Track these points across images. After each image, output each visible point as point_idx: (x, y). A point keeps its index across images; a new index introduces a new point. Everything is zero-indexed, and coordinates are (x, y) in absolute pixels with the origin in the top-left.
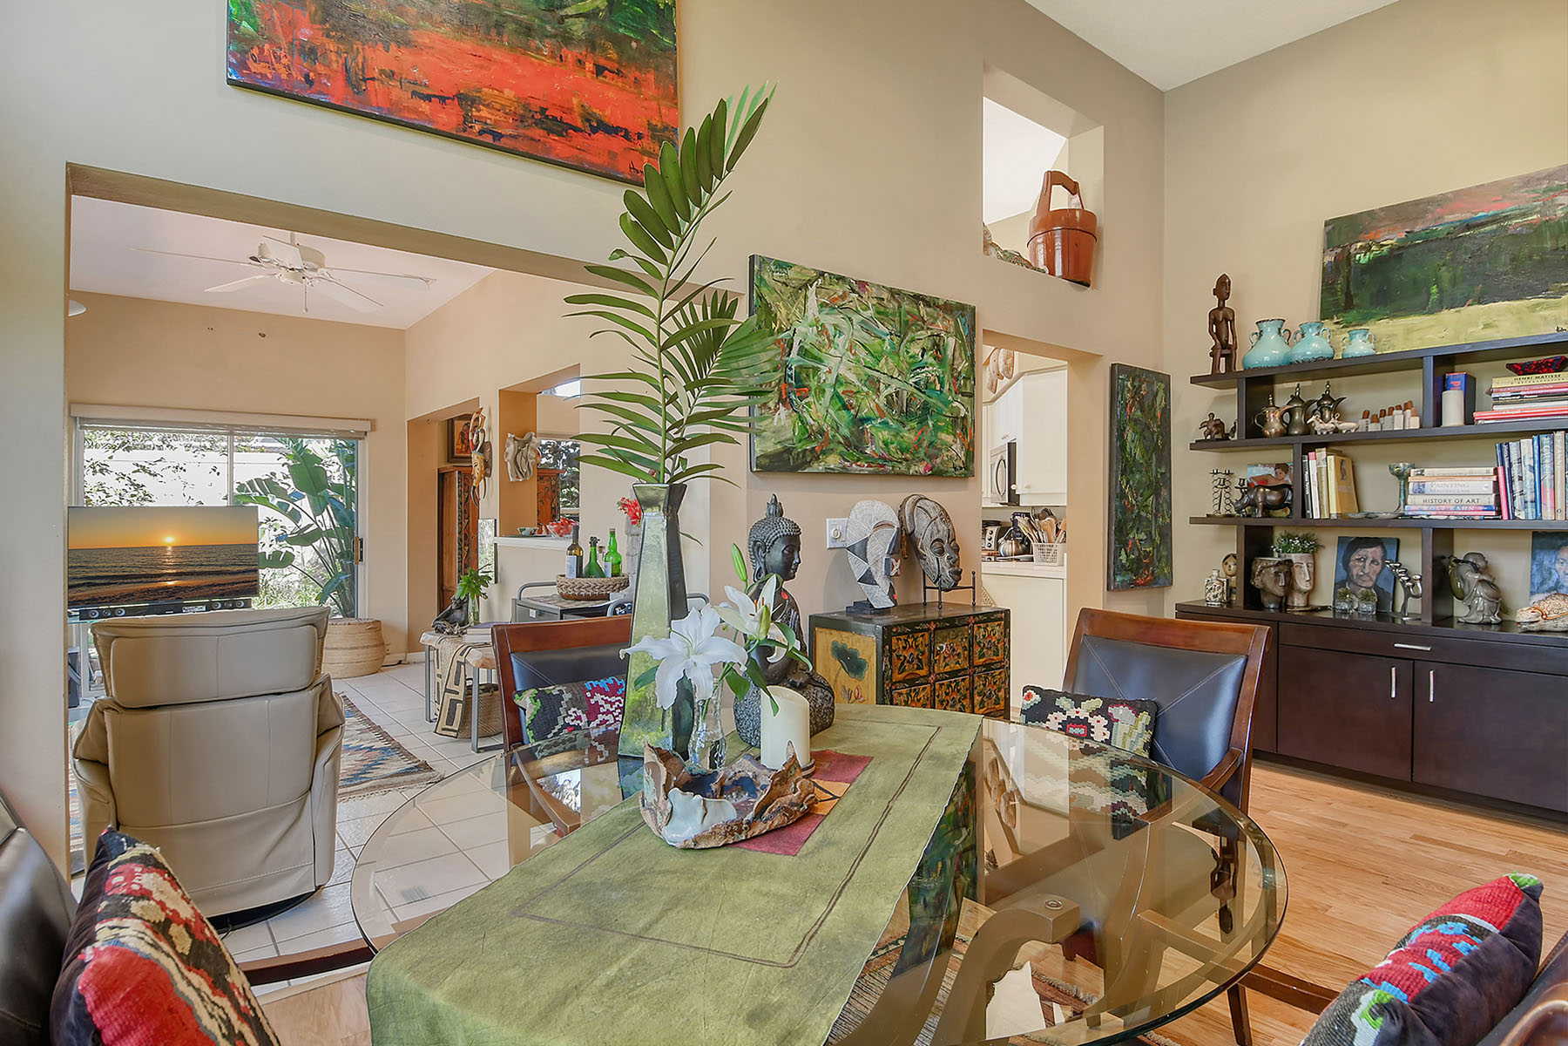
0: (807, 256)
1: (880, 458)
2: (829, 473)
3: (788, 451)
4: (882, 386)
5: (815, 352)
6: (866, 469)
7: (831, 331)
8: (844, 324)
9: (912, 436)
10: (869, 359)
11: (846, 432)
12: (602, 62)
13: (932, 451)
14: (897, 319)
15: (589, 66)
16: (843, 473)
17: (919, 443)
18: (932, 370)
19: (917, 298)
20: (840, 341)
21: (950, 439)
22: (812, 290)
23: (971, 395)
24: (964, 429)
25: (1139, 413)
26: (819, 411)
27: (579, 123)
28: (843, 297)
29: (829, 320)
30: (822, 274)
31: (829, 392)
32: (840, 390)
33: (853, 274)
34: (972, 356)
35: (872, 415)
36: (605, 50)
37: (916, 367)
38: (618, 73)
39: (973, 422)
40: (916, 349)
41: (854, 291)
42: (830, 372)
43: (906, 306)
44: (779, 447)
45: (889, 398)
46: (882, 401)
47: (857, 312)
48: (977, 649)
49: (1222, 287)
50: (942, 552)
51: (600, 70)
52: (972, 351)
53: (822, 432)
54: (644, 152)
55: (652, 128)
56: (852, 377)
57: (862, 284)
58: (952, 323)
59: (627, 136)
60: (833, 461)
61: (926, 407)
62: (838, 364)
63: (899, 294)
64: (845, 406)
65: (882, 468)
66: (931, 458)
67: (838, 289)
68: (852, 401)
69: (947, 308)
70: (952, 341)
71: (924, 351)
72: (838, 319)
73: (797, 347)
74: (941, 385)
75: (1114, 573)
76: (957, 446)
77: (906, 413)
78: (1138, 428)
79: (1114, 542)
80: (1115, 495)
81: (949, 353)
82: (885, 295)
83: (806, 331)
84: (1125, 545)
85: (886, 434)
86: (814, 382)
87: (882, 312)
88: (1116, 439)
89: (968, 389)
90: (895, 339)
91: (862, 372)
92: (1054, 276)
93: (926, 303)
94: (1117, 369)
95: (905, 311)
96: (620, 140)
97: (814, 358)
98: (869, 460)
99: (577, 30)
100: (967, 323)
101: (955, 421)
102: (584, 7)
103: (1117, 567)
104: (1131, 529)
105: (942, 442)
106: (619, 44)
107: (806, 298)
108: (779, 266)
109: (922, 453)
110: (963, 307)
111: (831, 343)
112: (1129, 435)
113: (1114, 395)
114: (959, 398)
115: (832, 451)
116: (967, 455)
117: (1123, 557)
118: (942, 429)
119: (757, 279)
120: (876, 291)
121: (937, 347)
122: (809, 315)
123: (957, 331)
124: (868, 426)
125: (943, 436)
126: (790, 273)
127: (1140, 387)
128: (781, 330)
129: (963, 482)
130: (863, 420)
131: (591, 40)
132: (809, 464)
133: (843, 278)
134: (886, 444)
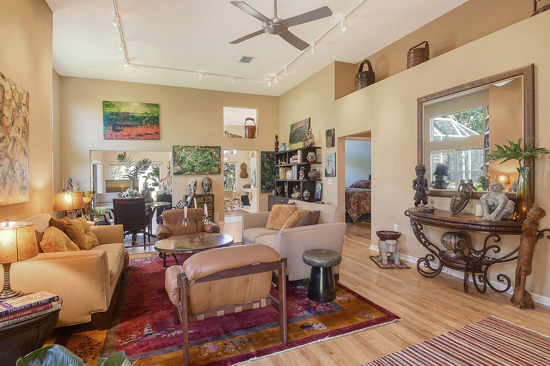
0: (182, 144)
2: (187, 174)
3: (179, 172)
4: (198, 161)
5: (184, 157)
6: (195, 174)
7: (188, 154)
8: (190, 153)
9: (205, 168)
10: (195, 157)
11: (191, 168)
12: (148, 126)
13: (210, 170)
14: (202, 151)
15: (146, 127)
16: (190, 174)
17: (207, 169)
18: (210, 157)
19: (206, 147)
21: (215, 168)
22: (184, 149)
23: (220, 161)
24: (218, 166)
25: (269, 160)
26: (185, 166)
27: (144, 134)
28: (190, 149)
29: (187, 153)
30: (186, 146)
31: (187, 163)
32: (189, 163)
33: (192, 145)
34: (220, 154)
35: (196, 165)
36: (148, 124)
37: (206, 157)
38: (150, 127)
39: (220, 165)
40: (206, 155)
41: (192, 148)
42: (187, 160)
43: (203, 148)
44: (177, 171)
45: (200, 163)
46: (198, 163)
47: (193, 151)
48: (206, 200)
49: (277, 137)
50: (207, 186)
51: (147, 127)
52: (220, 153)
53: (186, 169)
54: (154, 136)
55: (155, 132)
56: (192, 160)
57: (194, 147)
58: (215, 150)
59: (151, 134)
60: (188, 173)
61: (208, 164)
62: (189, 159)
63: (202, 147)
64: (190, 165)
65: (199, 173)
66: (210, 171)
67: (189, 148)
68: (192, 164)
69: (213, 147)
70: (214, 153)
71: (208, 155)
72: (189, 152)
73: (180, 157)
74: (212, 160)
75: (261, 190)
76: (216, 169)
77: (204, 165)
78: (269, 163)
79: (261, 184)
80: (261, 175)
81: (214, 155)
82: (199, 147)
83: (182, 155)
84: (265, 184)
85: (199, 168)
86: (184, 162)
87: (198, 150)
88: (261, 165)
89: (219, 160)
90: (201, 154)
91: (194, 159)
92: (246, 137)
93: (208, 147)
94: (262, 152)
95: (204, 149)
96: (150, 135)
97: (184, 158)
98: (196, 172)
99: (144, 123)
100: (218, 149)
101: (216, 165)
102: (145, 120)
103: (262, 188)
104: (267, 181)
105: (213, 169)
106: (150, 123)
107: (182, 150)
108: (177, 146)
109: (208, 170)
110: (217, 147)
111: (187, 156)
112: (266, 164)
113: (261, 157)
114: (217, 161)
115: (188, 171)
116: (219, 170)
117: (264, 187)
118: (212, 167)
119: (174, 149)
120: (197, 147)
121: (211, 154)
122: (183, 152)
123: (216, 151)
124: (195, 167)
125: (213, 168)
126: (179, 147)
127: (269, 155)
128: (178, 155)
129: (218, 175)
130: (194, 166)
131: (146, 124)
132: (183, 173)
133: (190, 146)
134: (199, 170)
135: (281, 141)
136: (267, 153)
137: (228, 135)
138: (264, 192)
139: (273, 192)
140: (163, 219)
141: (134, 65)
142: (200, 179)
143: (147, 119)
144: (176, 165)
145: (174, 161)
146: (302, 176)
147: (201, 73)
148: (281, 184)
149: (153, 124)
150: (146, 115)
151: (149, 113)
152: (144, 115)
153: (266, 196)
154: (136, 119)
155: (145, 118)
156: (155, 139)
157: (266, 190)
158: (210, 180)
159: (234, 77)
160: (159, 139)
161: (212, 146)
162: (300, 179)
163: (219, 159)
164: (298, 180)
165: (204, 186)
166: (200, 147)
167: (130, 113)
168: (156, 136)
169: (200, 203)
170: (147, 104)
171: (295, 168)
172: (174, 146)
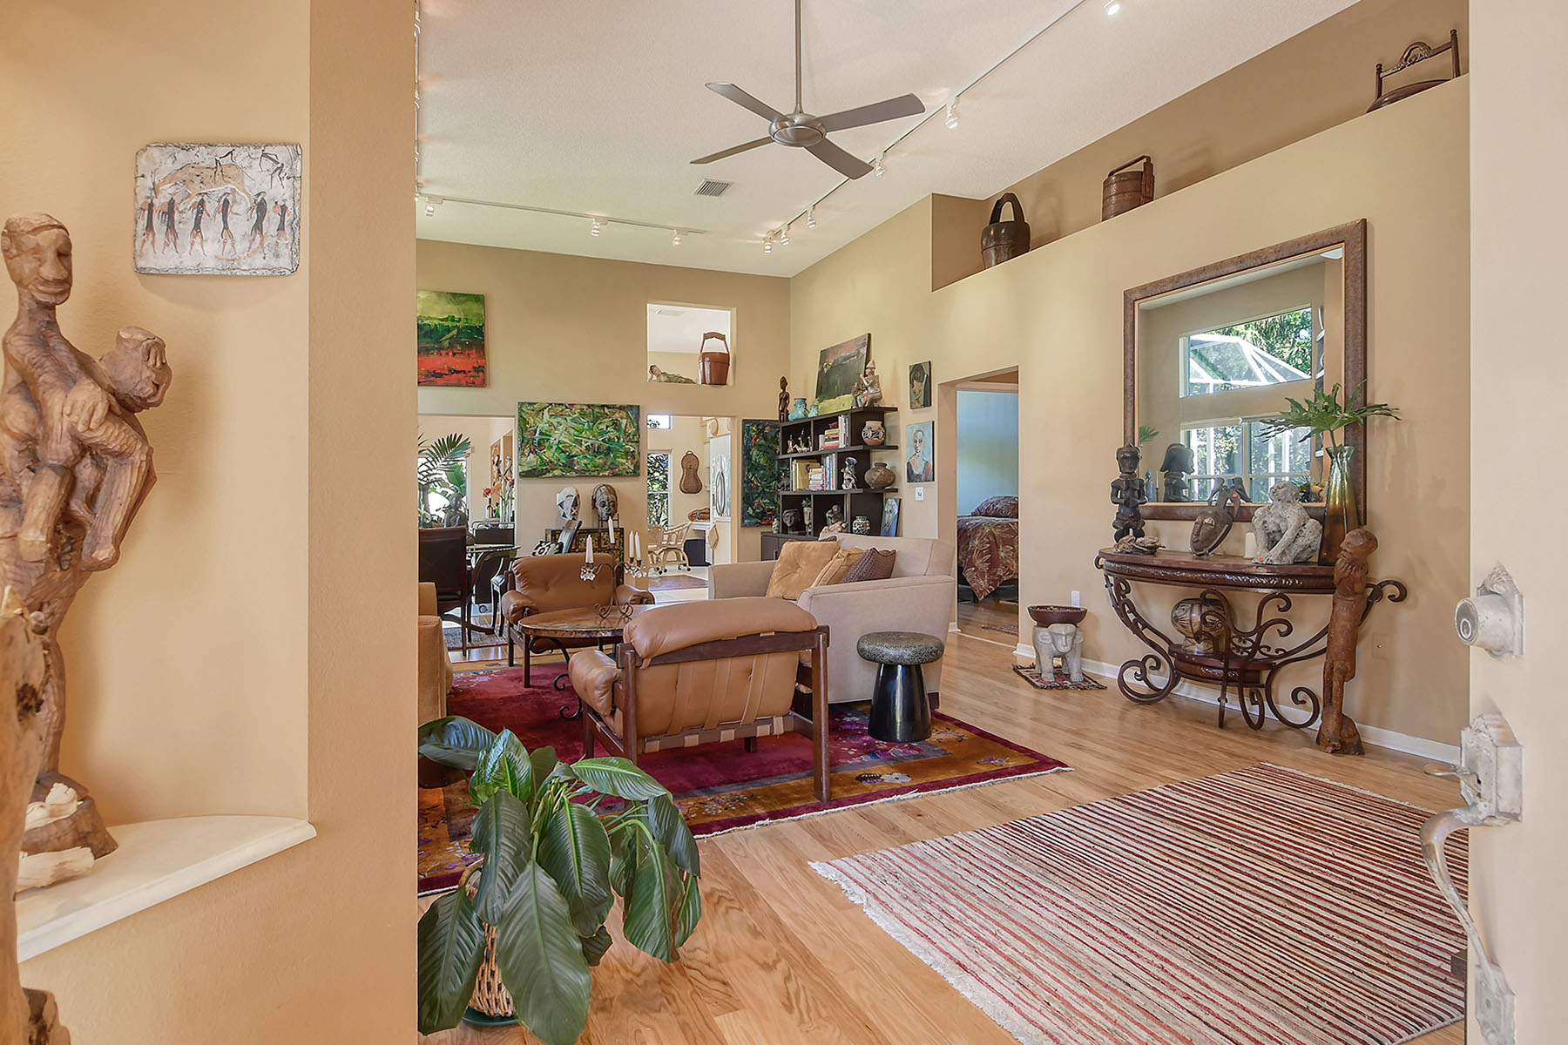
0: (542, 398)
1: (583, 470)
2: (555, 476)
3: (534, 470)
4: (583, 443)
5: (548, 433)
6: (575, 475)
7: (556, 424)
8: (563, 421)
9: (601, 461)
10: (576, 433)
11: (564, 461)
12: (455, 351)
13: (612, 466)
14: (592, 415)
15: (451, 354)
16: (563, 476)
17: (605, 463)
18: (612, 433)
19: (603, 406)
20: (560, 428)
21: (624, 461)
22: (546, 411)
23: (638, 442)
24: (633, 457)
25: (763, 441)
26: (548, 455)
27: (447, 372)
28: (563, 410)
29: (554, 421)
30: (551, 404)
31: (555, 447)
32: (560, 446)
33: (567, 402)
34: (638, 426)
35: (577, 454)
36: (456, 347)
37: (602, 433)
38: (462, 353)
39: (639, 453)
41: (567, 408)
42: (555, 440)
43: (596, 410)
44: (530, 468)
45: (587, 448)
46: (583, 448)
47: (569, 416)
49: (784, 383)
50: (604, 506)
51: (454, 354)
52: (638, 423)
53: (551, 462)
54: (471, 376)
55: (474, 368)
56: (566, 440)
57: (572, 405)
58: (625, 413)
59: (465, 373)
60: (557, 472)
61: (609, 449)
62: (559, 436)
63: (593, 405)
64: (563, 452)
65: (584, 474)
66: (612, 469)
67: (559, 408)
68: (567, 450)
69: (622, 408)
70: (625, 421)
71: (607, 427)
72: (560, 419)
73: (538, 432)
74: (619, 440)
75: (743, 519)
76: (628, 464)
77: (597, 452)
78: (762, 448)
79: (743, 504)
80: (744, 482)
81: (623, 426)
82: (585, 407)
83: (542, 426)
84: (751, 505)
85: (586, 461)
86: (547, 444)
87: (583, 415)
88: (743, 455)
89: (636, 440)
90: (591, 424)
91: (572, 438)
92: (704, 382)
93: (609, 407)
94: (745, 421)
95: (596, 412)
96: (461, 375)
97: (547, 435)
98: (576, 471)
99: (446, 344)
100: (634, 411)
101: (627, 453)
102: (448, 336)
103: (745, 516)
104: (757, 497)
105: (619, 462)
106: (462, 344)
107: (543, 414)
108: (530, 404)
109: (607, 467)
110: (631, 406)
111: (555, 429)
112: (754, 452)
113: (743, 434)
114: (630, 443)
115: (556, 469)
116: (634, 467)
117: (750, 511)
118: (618, 457)
119: (520, 410)
120: (579, 407)
121: (616, 424)
122: (545, 420)
123: (628, 416)
124: (575, 458)
125: (620, 460)
126: (535, 406)
127: (764, 429)
128: (531, 427)
129: (635, 478)
130: (573, 456)
131: (451, 346)
132: (545, 474)
133: (562, 404)
134: (586, 465)
135: (794, 392)
136: (757, 423)
137: (658, 376)
138: (751, 525)
139: (774, 523)
140: (517, 576)
141: (430, 197)
142: (587, 488)
143: (455, 332)
144: (527, 451)
145: (522, 442)
146: (849, 480)
147: (597, 219)
148: (794, 502)
149: (470, 346)
150: (450, 324)
151: (460, 319)
152: (446, 324)
153: (755, 536)
154: (426, 333)
155: (449, 330)
156: (473, 384)
157: (756, 520)
158: (612, 491)
159: (678, 230)
160: (483, 384)
161: (618, 403)
162: (844, 488)
163: (636, 438)
164: (840, 492)
165: (598, 506)
166: (589, 406)
168: (477, 377)
170: (454, 295)
171: (831, 462)
172: (521, 404)
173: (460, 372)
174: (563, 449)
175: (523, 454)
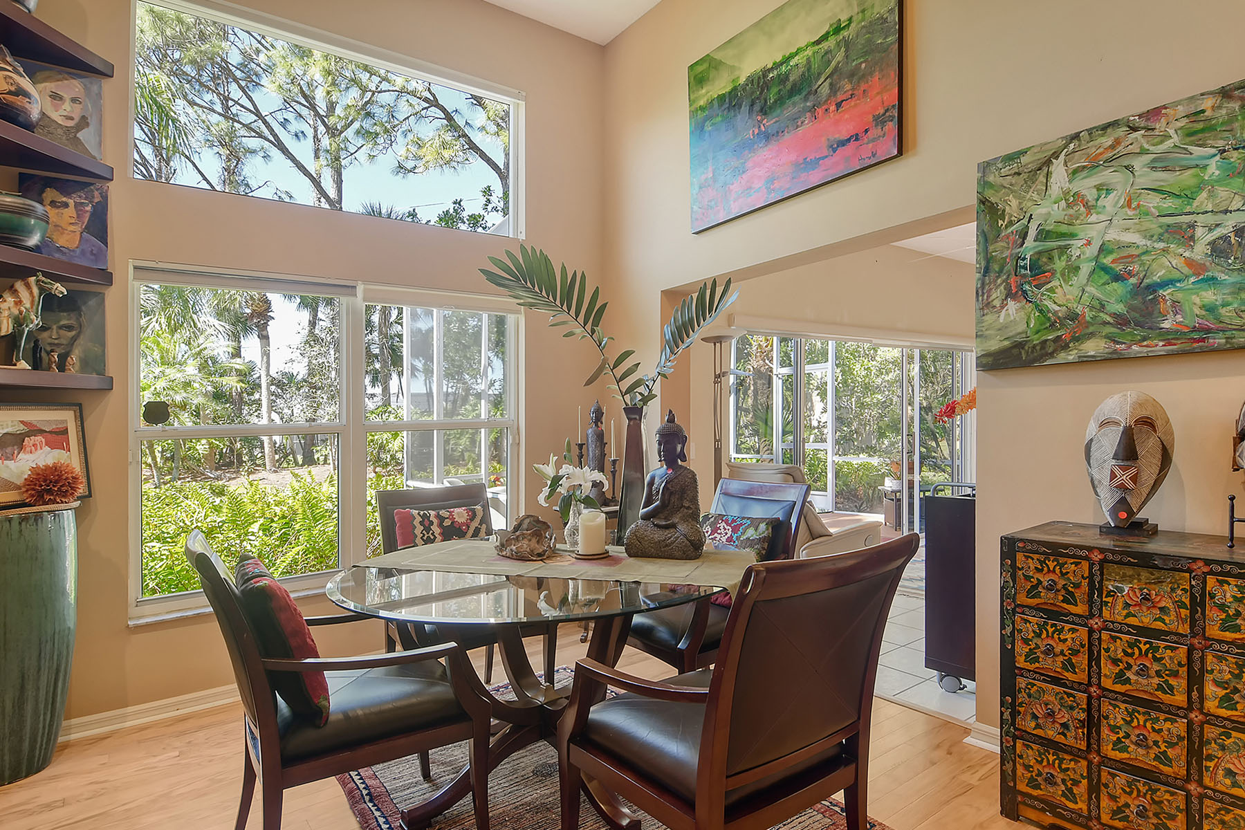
0: (1049, 127)
1: (1194, 329)
2: (1086, 362)
3: (1020, 345)
4: (1199, 232)
5: (1064, 229)
6: (1160, 347)
7: (1090, 195)
8: (1115, 178)
10: (1169, 204)
11: (1120, 308)
12: (840, 98)
15: (833, 108)
16: (1114, 359)
20: (1108, 202)
22: (1058, 162)
26: (1068, 293)
27: (826, 153)
28: (1117, 142)
29: (1086, 186)
30: (1076, 136)
31: (1086, 268)
32: (1107, 260)
33: (1130, 109)
35: (1176, 275)
36: (841, 88)
41: (1134, 129)
42: (1089, 243)
44: (1006, 343)
46: (1200, 251)
47: (1144, 152)
51: (839, 105)
53: (1075, 315)
54: (870, 140)
55: (876, 117)
56: (1128, 238)
57: (1155, 113)
59: (857, 138)
60: (1093, 347)
62: (1105, 228)
64: (1117, 278)
67: (1104, 141)
68: (1136, 267)
72: (1106, 176)
73: (1032, 233)
82: (1208, 103)
83: (1047, 210)
85: (1209, 296)
86: (1059, 264)
87: (1199, 129)
91: (1153, 226)
96: (853, 144)
97: (1063, 235)
98: (1169, 337)
99: (824, 91)
102: (829, 71)
106: (855, 75)
107: (1048, 175)
108: (1010, 158)
111: (1089, 208)
115: (1092, 335)
119: (983, 185)
120: (1181, 110)
122: (1055, 190)
124: (1167, 292)
126: (1024, 160)
128: (1011, 223)
130: (1153, 288)
131: (834, 89)
132: (1051, 355)
133: (1114, 124)
134: (1210, 309)
143: (840, 56)
144: (997, 295)
145: (987, 271)
150: (832, 41)
151: (848, 20)
152: (825, 45)
154: (795, 85)
155: (829, 57)
156: (873, 162)
160: (904, 148)
167: (771, 69)
168: (881, 136)
169: (1143, 631)
172: (986, 166)
173: (849, 140)
174: (1119, 268)
175: (988, 304)
